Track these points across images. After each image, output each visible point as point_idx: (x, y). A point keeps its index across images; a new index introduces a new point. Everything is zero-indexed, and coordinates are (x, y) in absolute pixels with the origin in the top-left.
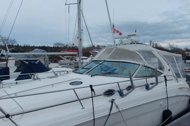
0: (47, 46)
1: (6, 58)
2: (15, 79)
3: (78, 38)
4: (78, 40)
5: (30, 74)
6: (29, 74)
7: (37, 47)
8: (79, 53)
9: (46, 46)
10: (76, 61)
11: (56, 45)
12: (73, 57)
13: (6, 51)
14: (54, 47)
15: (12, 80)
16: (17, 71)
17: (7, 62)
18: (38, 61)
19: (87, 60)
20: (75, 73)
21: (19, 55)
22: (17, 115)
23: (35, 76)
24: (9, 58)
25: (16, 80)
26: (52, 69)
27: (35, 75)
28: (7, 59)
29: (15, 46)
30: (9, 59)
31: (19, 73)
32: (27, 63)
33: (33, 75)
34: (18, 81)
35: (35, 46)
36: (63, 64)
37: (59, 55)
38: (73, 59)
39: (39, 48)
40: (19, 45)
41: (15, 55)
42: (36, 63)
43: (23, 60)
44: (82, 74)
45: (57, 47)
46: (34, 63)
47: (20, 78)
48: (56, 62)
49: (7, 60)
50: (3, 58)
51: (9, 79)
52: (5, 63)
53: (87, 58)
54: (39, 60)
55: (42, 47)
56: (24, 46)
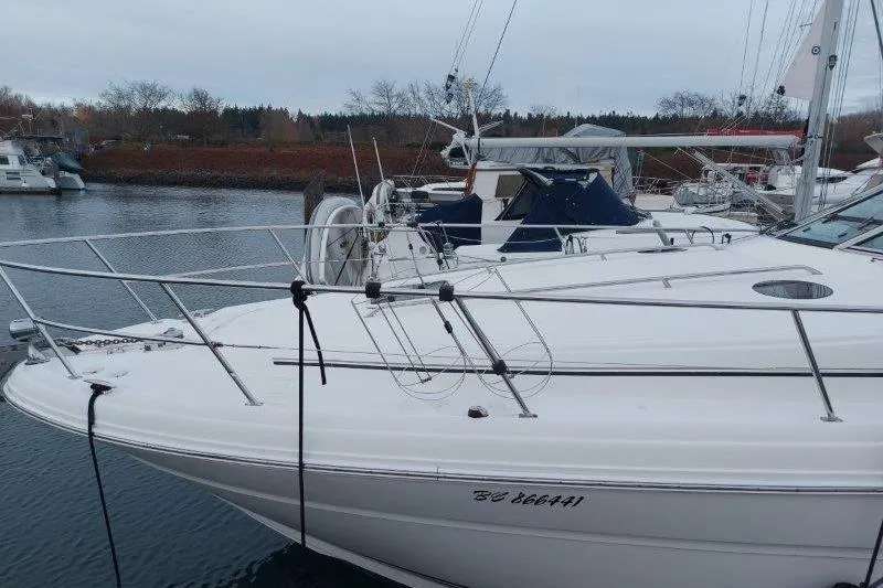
0: (625, 115)
1: (466, 164)
2: (501, 245)
3: (816, 51)
4: (813, 64)
5: (559, 229)
6: (555, 227)
7: (581, 121)
8: (809, 140)
9: (621, 115)
10: (771, 188)
11: (672, 105)
12: (755, 168)
13: (470, 133)
14: (657, 118)
15: (488, 250)
16: (504, 216)
17: (470, 182)
18: (593, 177)
19: (841, 186)
20: (779, 238)
21: (517, 148)
22: (527, 373)
23: (575, 241)
24: (480, 165)
25: (501, 250)
26: (651, 218)
27: (574, 235)
28: (469, 167)
29: (498, 118)
30: (477, 167)
31: (514, 225)
32: (548, 181)
33: (567, 238)
34: (509, 256)
35: (574, 114)
36: (698, 201)
37: (692, 149)
38: (754, 178)
39: (592, 120)
40: (512, 114)
41: (502, 150)
42: (584, 184)
43: (533, 169)
44: (830, 246)
45: (675, 116)
46: (575, 184)
47: (516, 244)
48: (663, 189)
49: (468, 175)
50: (457, 165)
51: (479, 244)
52: (463, 184)
53: (845, 178)
54: (596, 171)
55: (602, 118)
56: (530, 115)
